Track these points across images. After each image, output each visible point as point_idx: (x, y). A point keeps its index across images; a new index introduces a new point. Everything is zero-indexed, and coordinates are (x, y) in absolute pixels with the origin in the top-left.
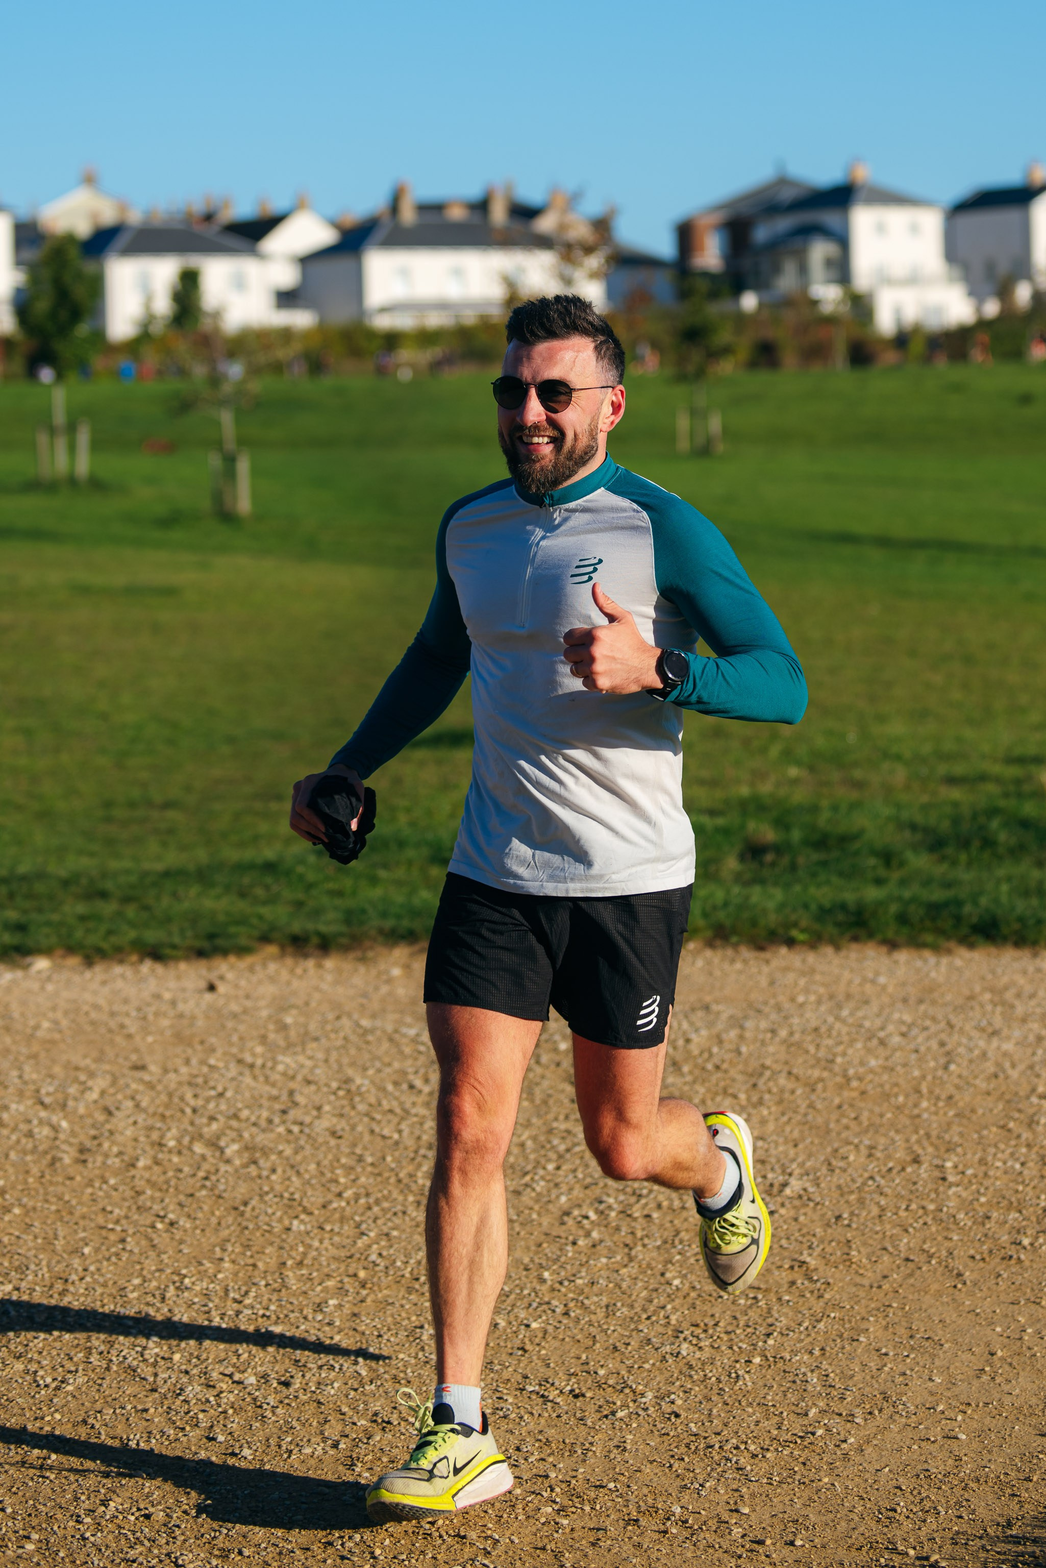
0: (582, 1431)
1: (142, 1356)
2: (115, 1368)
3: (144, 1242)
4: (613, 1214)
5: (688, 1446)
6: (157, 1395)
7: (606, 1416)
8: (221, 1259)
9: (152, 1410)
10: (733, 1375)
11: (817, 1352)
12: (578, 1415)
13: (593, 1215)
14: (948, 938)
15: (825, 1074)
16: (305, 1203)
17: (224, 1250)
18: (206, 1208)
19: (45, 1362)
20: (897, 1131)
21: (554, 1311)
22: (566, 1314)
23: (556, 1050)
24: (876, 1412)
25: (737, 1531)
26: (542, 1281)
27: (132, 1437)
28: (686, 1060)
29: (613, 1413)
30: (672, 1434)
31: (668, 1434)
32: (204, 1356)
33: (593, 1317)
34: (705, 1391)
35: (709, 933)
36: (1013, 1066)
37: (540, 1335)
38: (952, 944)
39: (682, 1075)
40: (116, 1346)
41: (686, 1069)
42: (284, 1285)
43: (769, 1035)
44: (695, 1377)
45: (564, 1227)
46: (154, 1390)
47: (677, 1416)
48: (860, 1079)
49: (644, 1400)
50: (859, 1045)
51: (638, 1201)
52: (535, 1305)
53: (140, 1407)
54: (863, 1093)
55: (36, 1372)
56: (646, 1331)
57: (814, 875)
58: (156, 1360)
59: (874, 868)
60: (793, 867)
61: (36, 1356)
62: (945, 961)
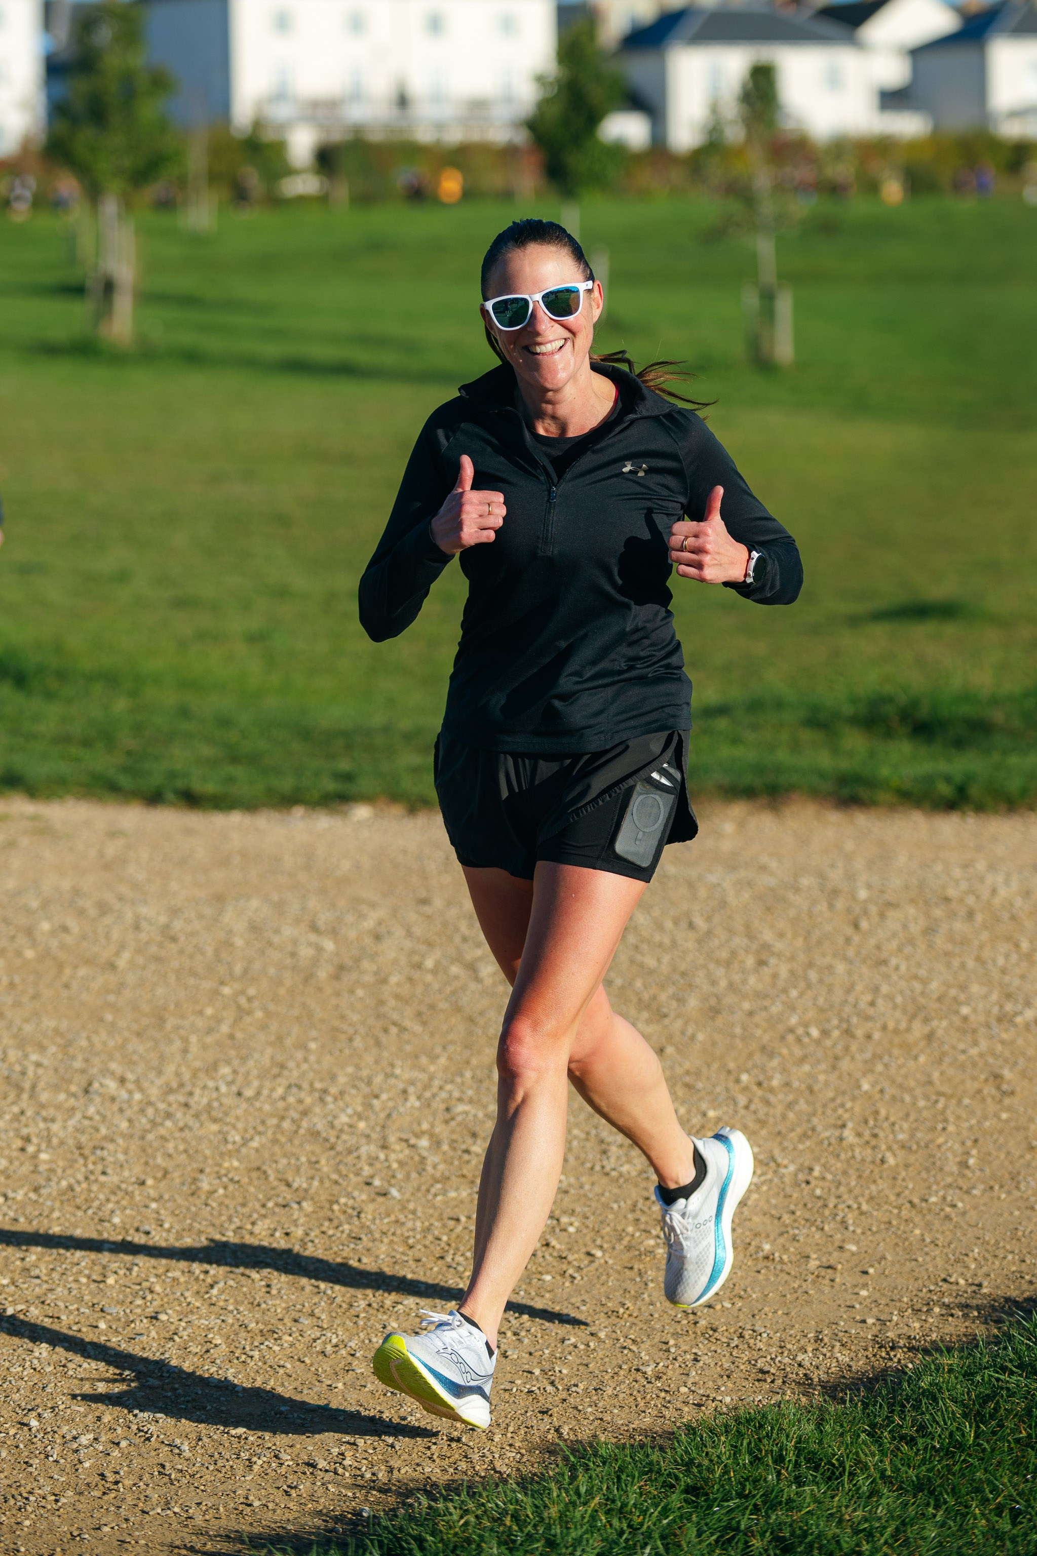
3: (371, 1042)
8: (438, 1057)
13: (816, 1033)
17: (444, 1048)
23: (853, 897)
24: (997, 1187)
26: (738, 1081)
46: (332, 1148)
53: (313, 1159)
55: (227, 1133)
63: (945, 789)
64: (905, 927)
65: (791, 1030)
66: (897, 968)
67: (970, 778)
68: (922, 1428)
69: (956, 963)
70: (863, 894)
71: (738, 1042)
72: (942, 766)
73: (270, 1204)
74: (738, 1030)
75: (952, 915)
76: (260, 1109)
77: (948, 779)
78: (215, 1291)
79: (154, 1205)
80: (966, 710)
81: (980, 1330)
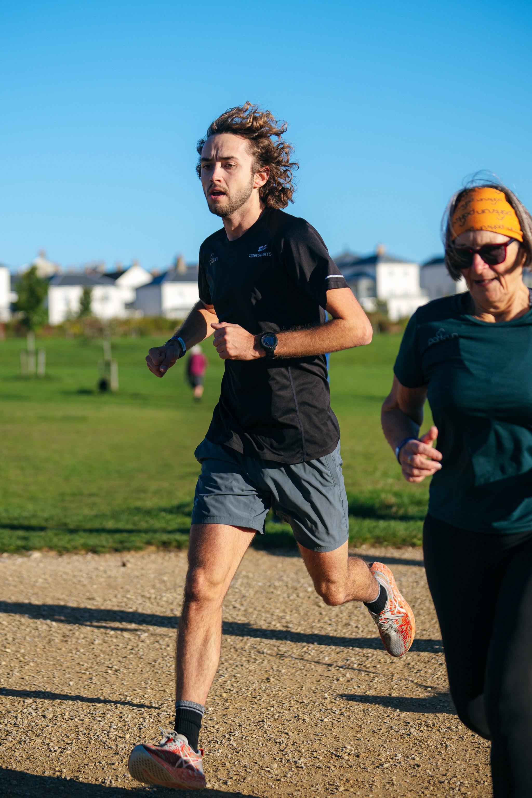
0: (366, 775)
1: (108, 736)
2: (93, 742)
3: (102, 680)
5: (429, 782)
6: (118, 756)
7: (378, 767)
8: (146, 688)
9: (117, 764)
10: (444, 745)
12: (362, 766)
17: (146, 683)
18: (134, 663)
19: (53, 739)
21: (335, 713)
22: (342, 714)
27: (107, 778)
29: (382, 765)
30: (418, 775)
31: (416, 776)
32: (143, 736)
33: (357, 716)
34: (430, 753)
35: (373, 540)
37: (330, 725)
40: (93, 731)
43: (415, 584)
44: (423, 746)
45: (330, 672)
46: (118, 754)
47: (418, 766)
49: (397, 758)
51: (367, 659)
52: (323, 710)
53: (109, 762)
55: (48, 744)
56: (388, 722)
58: (116, 738)
61: (48, 735)
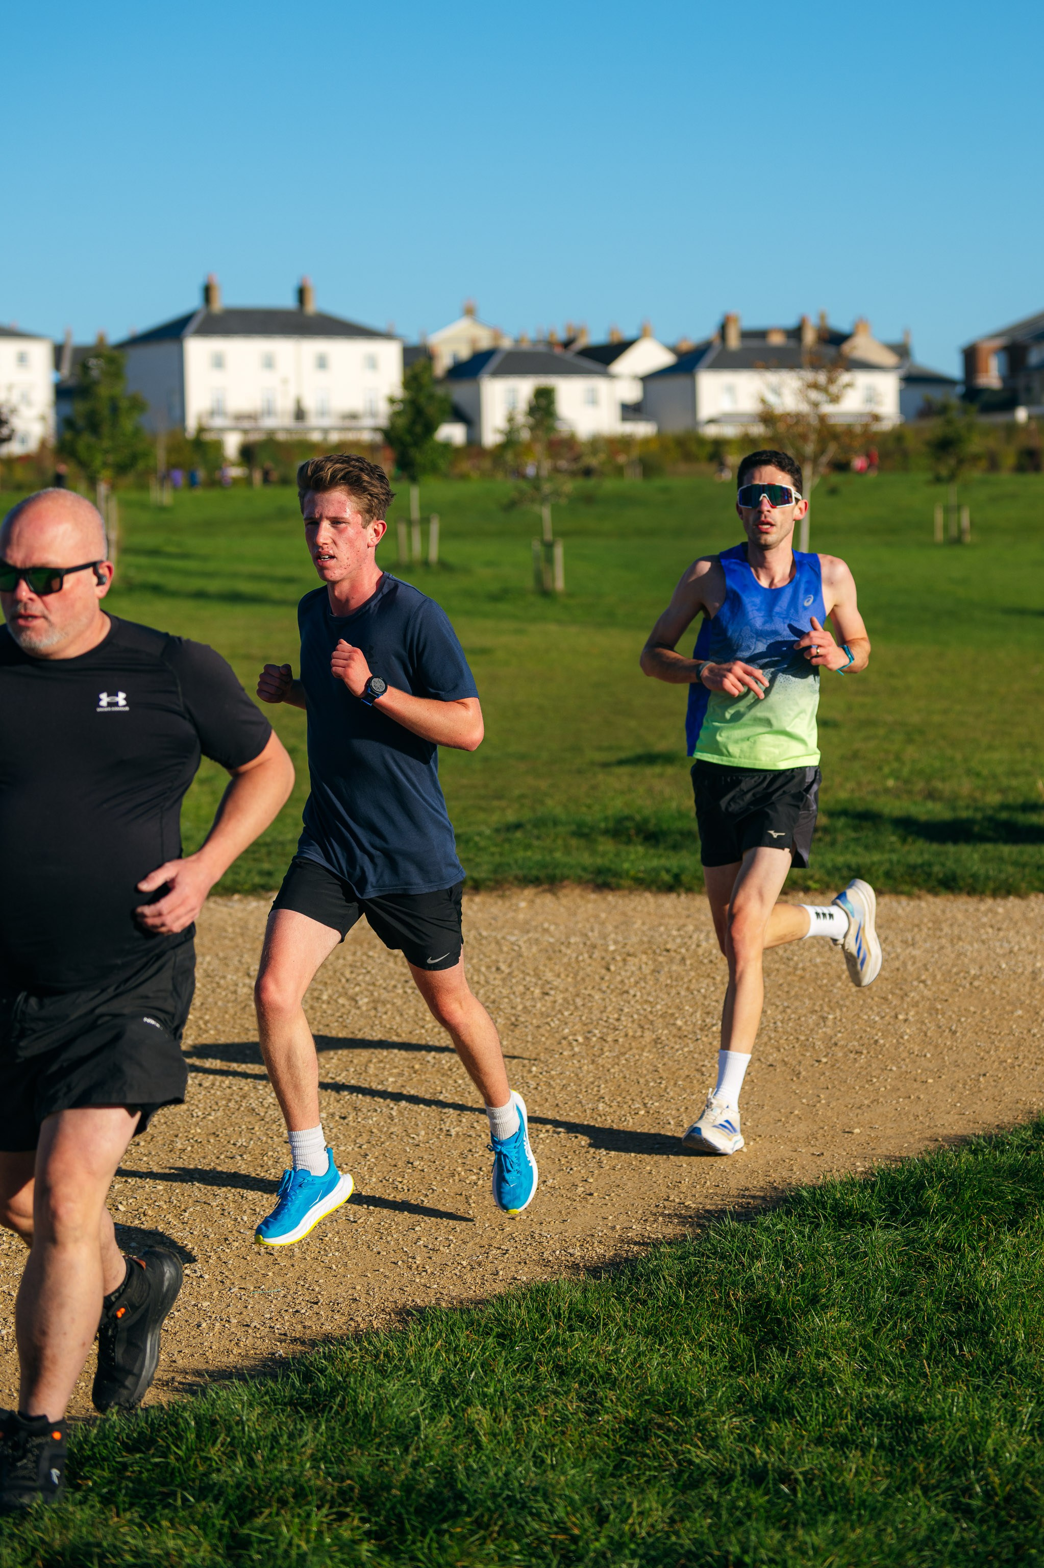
4: (594, 1039)
11: (682, 1109)
13: (580, 1039)
14: (920, 888)
15: (783, 966)
16: (399, 1031)
20: (811, 999)
23: (606, 950)
25: (580, 1190)
26: (530, 1071)
28: (691, 957)
36: (914, 963)
38: (923, 893)
39: (685, 964)
41: (688, 962)
42: (366, 1071)
48: (804, 969)
50: (815, 950)
54: (802, 978)
57: (847, 847)
59: (892, 843)
60: (833, 843)
62: (913, 903)
63: (666, 877)
64: (640, 968)
65: (565, 1038)
66: (635, 996)
67: (683, 869)
68: (651, 1294)
69: (673, 992)
70: (612, 948)
71: (529, 1045)
72: (663, 862)
73: (222, 1157)
74: (530, 1038)
75: (672, 960)
76: (214, 1095)
77: (668, 871)
78: (187, 1214)
79: (145, 1159)
80: (679, 825)
81: (687, 1230)
